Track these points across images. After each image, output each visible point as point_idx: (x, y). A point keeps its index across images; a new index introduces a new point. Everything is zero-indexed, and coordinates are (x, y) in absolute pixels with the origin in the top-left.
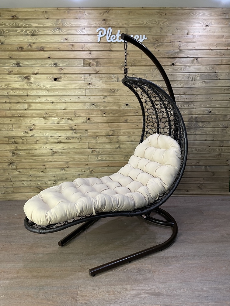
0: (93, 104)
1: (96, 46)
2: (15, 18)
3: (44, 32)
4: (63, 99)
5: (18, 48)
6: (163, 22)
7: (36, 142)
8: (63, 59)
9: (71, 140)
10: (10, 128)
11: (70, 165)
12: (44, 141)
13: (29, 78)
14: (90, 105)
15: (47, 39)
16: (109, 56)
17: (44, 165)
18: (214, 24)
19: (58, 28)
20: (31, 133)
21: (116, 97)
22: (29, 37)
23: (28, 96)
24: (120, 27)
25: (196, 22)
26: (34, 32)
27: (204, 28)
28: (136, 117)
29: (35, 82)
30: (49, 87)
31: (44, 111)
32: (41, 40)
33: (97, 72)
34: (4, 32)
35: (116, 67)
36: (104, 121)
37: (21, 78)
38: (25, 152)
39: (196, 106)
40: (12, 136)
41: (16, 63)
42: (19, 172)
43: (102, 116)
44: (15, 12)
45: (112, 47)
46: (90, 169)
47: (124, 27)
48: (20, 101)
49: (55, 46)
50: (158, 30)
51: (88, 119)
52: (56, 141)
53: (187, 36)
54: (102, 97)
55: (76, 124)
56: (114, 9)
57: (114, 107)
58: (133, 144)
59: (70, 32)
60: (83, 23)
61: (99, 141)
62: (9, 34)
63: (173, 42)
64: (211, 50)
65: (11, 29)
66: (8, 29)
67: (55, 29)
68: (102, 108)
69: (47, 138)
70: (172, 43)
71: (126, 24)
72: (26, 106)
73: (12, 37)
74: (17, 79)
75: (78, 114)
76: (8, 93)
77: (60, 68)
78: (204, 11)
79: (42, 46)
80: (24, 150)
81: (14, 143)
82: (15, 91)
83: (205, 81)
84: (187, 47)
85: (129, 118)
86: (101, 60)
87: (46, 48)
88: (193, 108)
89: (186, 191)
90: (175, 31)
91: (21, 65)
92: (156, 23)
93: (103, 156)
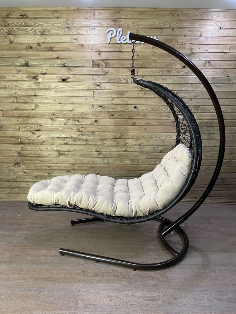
0: (101, 106)
1: (106, 47)
2: (25, 17)
3: (54, 31)
4: (70, 100)
5: (27, 47)
6: (175, 23)
7: (43, 143)
8: (72, 59)
9: (78, 142)
10: (16, 127)
11: (76, 167)
12: (50, 142)
13: (37, 78)
14: (98, 107)
15: (56, 39)
16: (119, 57)
17: (50, 167)
18: (228, 26)
19: (67, 28)
20: (38, 134)
21: (124, 99)
22: (38, 37)
23: (35, 96)
24: (131, 28)
25: (209, 24)
26: (43, 31)
27: (218, 30)
28: (145, 120)
29: (43, 82)
30: (57, 88)
31: (51, 112)
32: (50, 40)
33: (106, 74)
34: (14, 31)
35: (125, 69)
36: (112, 123)
37: (29, 77)
38: (31, 153)
39: (207, 110)
40: (19, 136)
41: (25, 62)
42: (24, 172)
43: (110, 119)
44: (25, 11)
45: (122, 48)
46: (96, 172)
47: (135, 28)
48: (27, 101)
49: (64, 46)
50: (170, 31)
51: (96, 121)
52: (62, 142)
53: (199, 39)
54: (110, 99)
55: (83, 126)
56: (125, 9)
57: (122, 110)
58: (140, 148)
59: (79, 32)
60: (93, 23)
61: (106, 143)
62: (18, 33)
63: (185, 44)
64: (224, 53)
65: (21, 28)
66: (17, 28)
67: (64, 29)
68: (110, 110)
69: (53, 139)
70: (183, 45)
71: (137, 25)
72: (33, 106)
73: (21, 36)
74: (26, 79)
75: (85, 116)
76: (15, 93)
77: (69, 69)
78: (218, 12)
79: (51, 46)
80: (30, 151)
81: (20, 143)
82: (23, 91)
83: (217, 85)
84: (199, 50)
85: (137, 121)
86: (110, 62)
87: (55, 48)
88: (204, 113)
89: (194, 198)
90: (187, 33)
91: (29, 64)
92: (168, 24)
93: (109, 159)
